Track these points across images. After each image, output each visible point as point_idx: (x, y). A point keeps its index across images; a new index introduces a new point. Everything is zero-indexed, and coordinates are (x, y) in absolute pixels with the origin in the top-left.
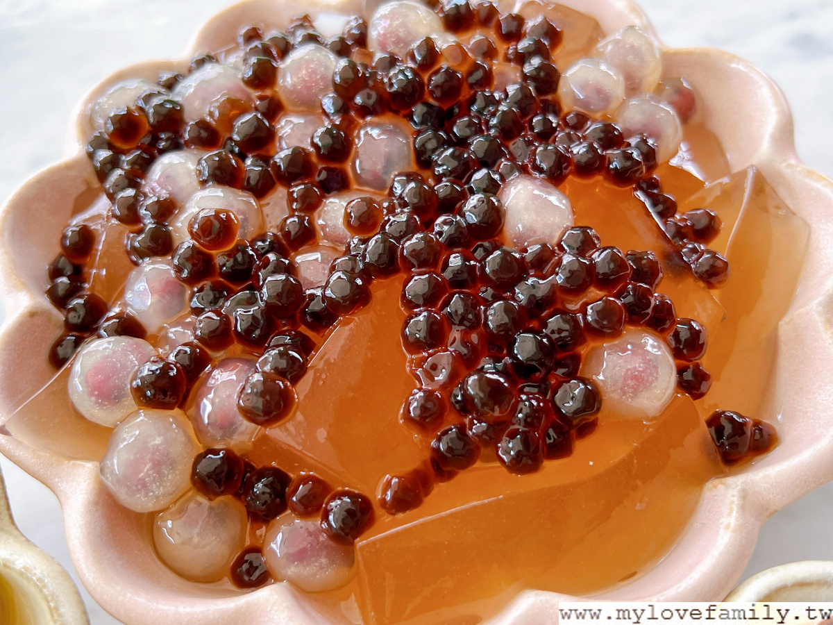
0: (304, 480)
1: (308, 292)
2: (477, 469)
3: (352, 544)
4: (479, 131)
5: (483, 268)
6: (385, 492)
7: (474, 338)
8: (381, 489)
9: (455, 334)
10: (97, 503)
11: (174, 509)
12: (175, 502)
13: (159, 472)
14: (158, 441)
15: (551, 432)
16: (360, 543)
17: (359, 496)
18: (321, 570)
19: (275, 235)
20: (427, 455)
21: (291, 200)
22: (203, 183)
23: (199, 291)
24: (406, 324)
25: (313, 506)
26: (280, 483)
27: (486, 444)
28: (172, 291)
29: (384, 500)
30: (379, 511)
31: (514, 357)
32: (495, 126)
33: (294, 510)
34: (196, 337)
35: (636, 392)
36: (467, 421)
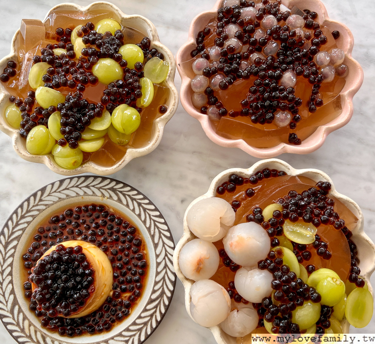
0: (220, 103)
1: (240, 70)
2: (248, 117)
3: (221, 117)
4: (292, 56)
5: (271, 85)
6: (231, 112)
7: (261, 96)
8: (231, 111)
9: (258, 94)
10: (188, 86)
11: (198, 93)
12: (199, 93)
13: (200, 87)
14: (203, 82)
15: (262, 119)
16: (223, 117)
17: (226, 110)
18: (214, 117)
19: (241, 54)
20: (241, 110)
21: (248, 50)
22: (235, 36)
23: (222, 59)
24: (251, 87)
25: (219, 107)
26: (216, 100)
27: (251, 115)
28: (218, 55)
29: (230, 113)
30: (228, 114)
31: (265, 104)
32: (295, 57)
33: (216, 106)
34: (217, 67)
35: (280, 121)
36: (250, 109)
